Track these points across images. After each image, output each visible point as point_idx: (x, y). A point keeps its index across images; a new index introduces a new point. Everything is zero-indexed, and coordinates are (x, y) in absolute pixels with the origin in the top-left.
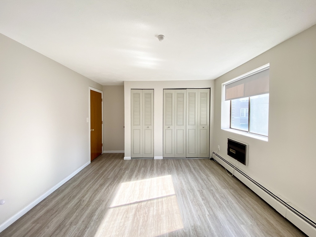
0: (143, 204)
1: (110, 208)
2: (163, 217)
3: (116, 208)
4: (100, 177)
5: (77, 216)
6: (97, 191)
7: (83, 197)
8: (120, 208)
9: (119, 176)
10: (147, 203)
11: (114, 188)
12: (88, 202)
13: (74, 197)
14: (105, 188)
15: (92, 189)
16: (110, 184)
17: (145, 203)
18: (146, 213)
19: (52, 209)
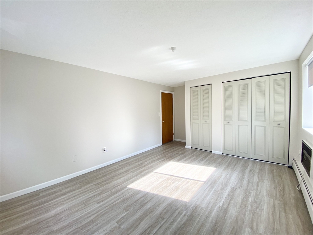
0: (174, 177)
1: (153, 172)
2: (180, 190)
3: (156, 173)
4: (161, 155)
5: (136, 169)
6: (154, 161)
7: (145, 162)
8: (158, 174)
9: (173, 157)
10: (176, 178)
11: (164, 163)
12: (145, 165)
13: (141, 160)
14: (159, 161)
15: (152, 159)
16: (164, 160)
17: (175, 178)
18: (171, 183)
19: (129, 163)
